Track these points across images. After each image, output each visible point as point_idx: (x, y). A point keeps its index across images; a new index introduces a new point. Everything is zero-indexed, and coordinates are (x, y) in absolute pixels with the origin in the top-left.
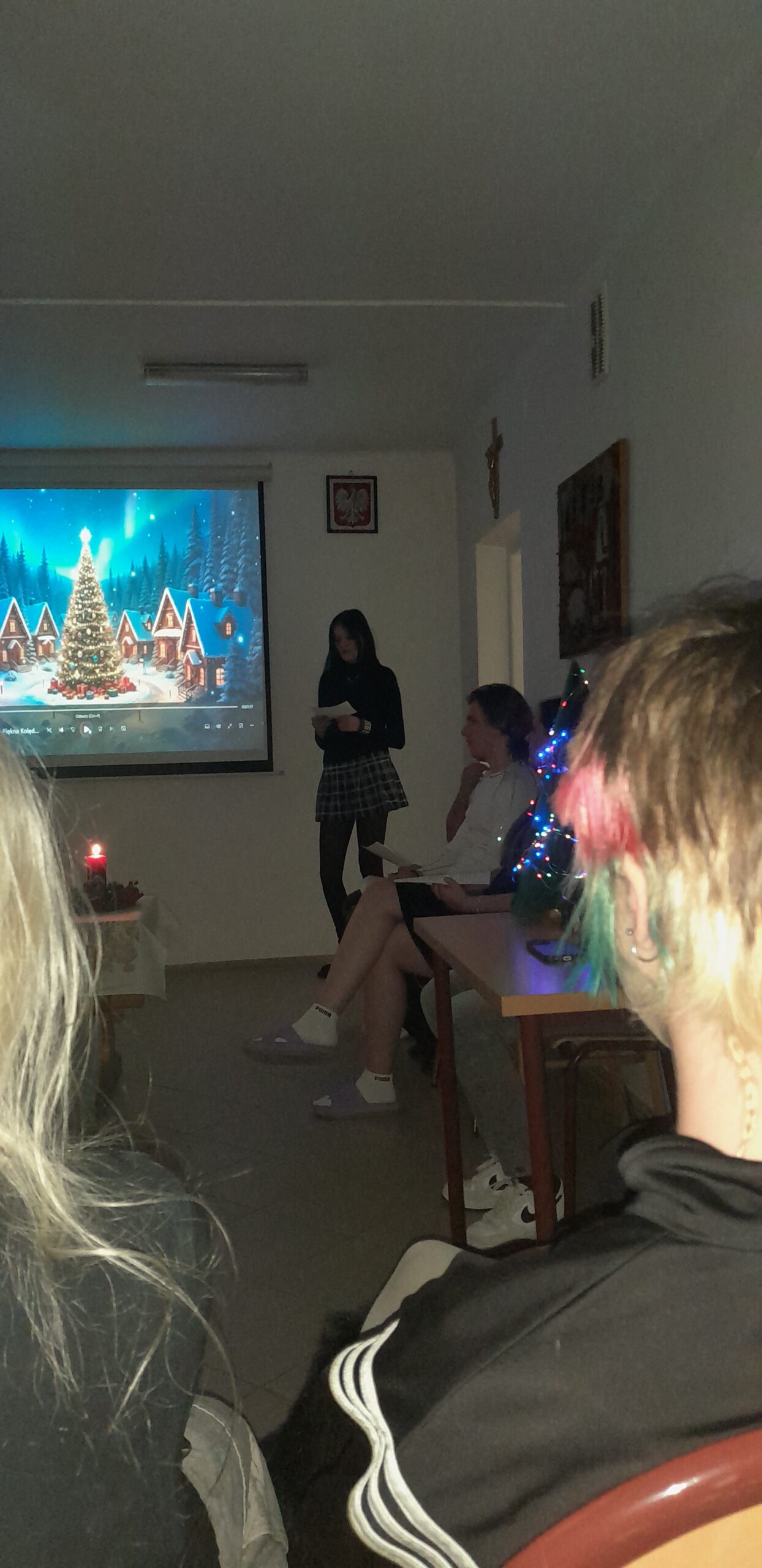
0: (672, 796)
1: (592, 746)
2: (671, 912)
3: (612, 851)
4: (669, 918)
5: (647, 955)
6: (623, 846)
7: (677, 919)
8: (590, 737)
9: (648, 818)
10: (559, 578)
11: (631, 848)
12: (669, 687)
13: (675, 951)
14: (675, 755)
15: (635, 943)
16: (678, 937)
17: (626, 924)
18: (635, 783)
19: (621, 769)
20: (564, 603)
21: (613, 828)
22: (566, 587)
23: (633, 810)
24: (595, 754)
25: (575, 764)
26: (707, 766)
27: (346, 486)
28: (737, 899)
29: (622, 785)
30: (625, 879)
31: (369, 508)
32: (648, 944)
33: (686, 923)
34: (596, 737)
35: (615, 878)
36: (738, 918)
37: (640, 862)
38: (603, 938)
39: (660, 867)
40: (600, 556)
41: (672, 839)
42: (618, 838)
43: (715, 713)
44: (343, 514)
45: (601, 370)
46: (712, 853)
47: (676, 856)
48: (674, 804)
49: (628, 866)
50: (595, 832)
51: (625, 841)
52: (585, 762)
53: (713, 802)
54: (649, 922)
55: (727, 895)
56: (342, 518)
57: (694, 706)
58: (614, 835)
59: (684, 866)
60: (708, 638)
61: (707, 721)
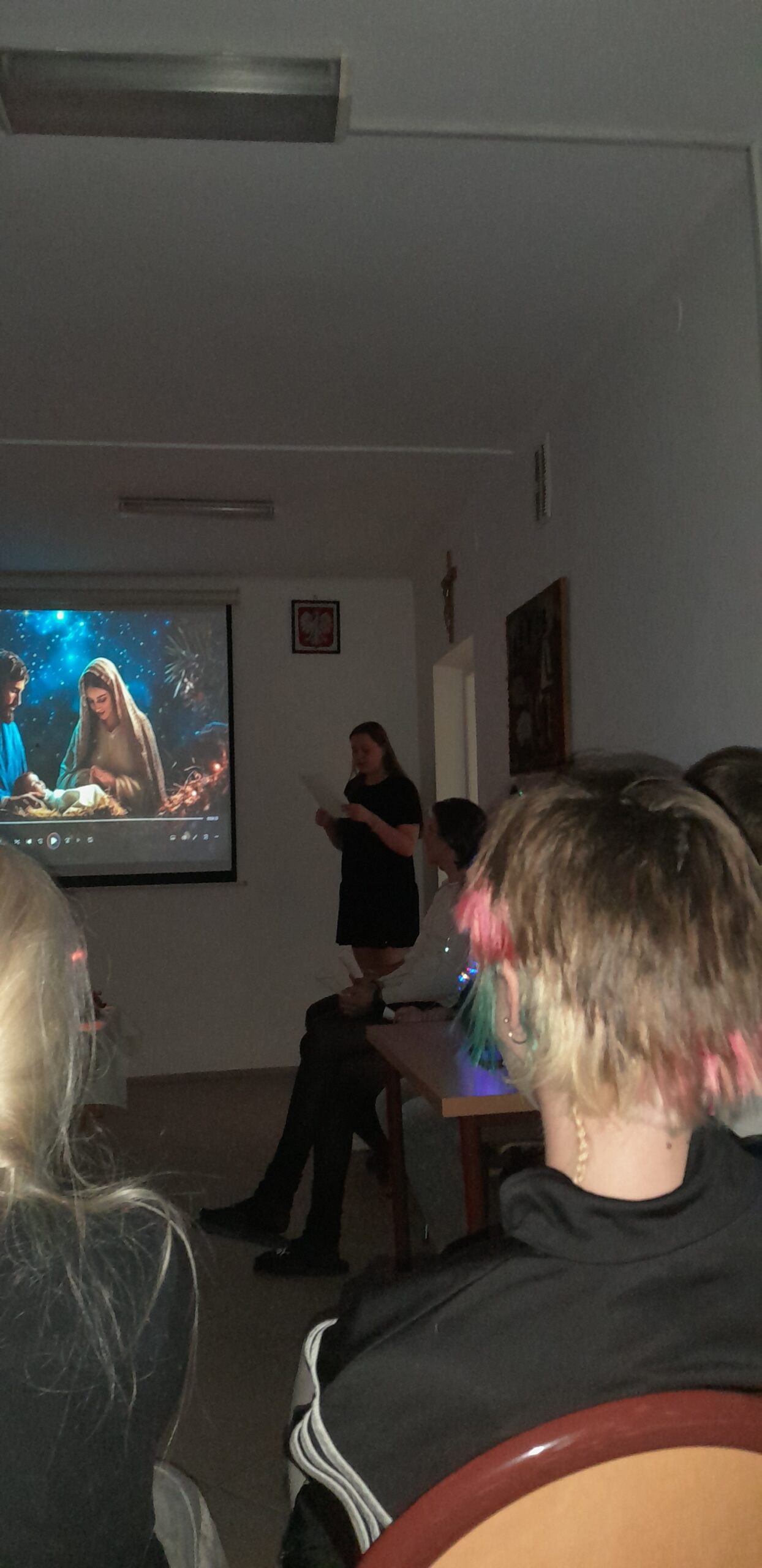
0: (539, 920)
1: (484, 875)
2: (535, 1008)
3: (495, 958)
4: (534, 1013)
5: (520, 1039)
6: (503, 953)
7: (539, 1014)
8: (482, 868)
9: (522, 934)
10: (509, 700)
11: (509, 956)
12: (542, 835)
13: (539, 1037)
14: (542, 889)
15: (511, 1030)
16: (540, 1025)
17: (505, 1014)
18: (512, 906)
19: (503, 895)
20: (513, 725)
21: (497, 939)
22: (515, 711)
23: (511, 928)
24: (486, 881)
25: (471, 886)
26: (564, 901)
27: (311, 610)
28: (582, 1000)
29: (505, 907)
30: (503, 978)
31: (332, 630)
32: (520, 1030)
33: (546, 1019)
34: (487, 867)
35: (499, 978)
36: (582, 1017)
37: (514, 966)
38: (486, 1022)
39: (528, 972)
40: (544, 683)
41: (537, 953)
42: (500, 947)
43: (571, 860)
44: (308, 636)
45: (544, 514)
46: (565, 965)
47: (540, 964)
48: (540, 928)
49: (507, 970)
50: (485, 940)
51: (505, 950)
52: (477, 887)
53: (566, 926)
54: (520, 1013)
55: (575, 998)
56: (307, 639)
57: (559, 850)
58: (497, 944)
59: (545, 972)
60: (571, 800)
61: (566, 863)
